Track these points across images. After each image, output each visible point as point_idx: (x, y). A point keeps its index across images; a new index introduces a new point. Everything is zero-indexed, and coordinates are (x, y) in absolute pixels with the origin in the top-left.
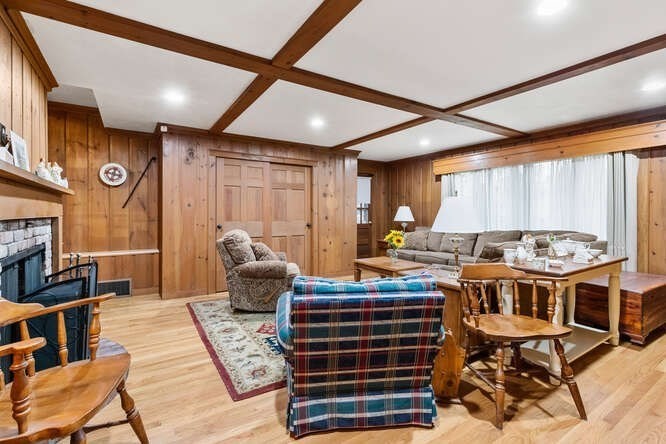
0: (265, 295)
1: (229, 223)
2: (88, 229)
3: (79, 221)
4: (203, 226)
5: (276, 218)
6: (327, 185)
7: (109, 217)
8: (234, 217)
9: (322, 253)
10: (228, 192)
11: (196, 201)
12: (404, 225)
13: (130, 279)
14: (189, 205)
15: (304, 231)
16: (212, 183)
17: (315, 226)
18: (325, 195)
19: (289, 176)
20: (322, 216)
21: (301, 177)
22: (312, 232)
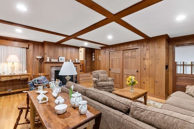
6: (145, 55)
8: (113, 67)
9: (143, 84)
10: (112, 60)
11: (106, 63)
16: (109, 58)
18: (144, 59)
19: (129, 54)
20: (143, 68)
21: (134, 53)
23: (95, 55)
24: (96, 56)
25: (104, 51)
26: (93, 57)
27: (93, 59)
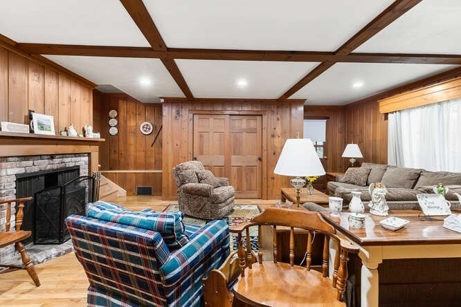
0: (198, 206)
1: (202, 156)
2: (136, 158)
3: (132, 153)
4: (185, 158)
5: (235, 154)
6: (275, 129)
7: (145, 151)
8: (204, 152)
9: (270, 181)
10: (201, 136)
11: (181, 142)
12: (352, 161)
13: (152, 187)
14: (177, 145)
15: (257, 163)
16: (191, 131)
17: (264, 159)
18: (273, 136)
19: (244, 123)
20: (271, 152)
21: (253, 124)
22: (262, 164)
23: (121, 118)
24: (126, 122)
25: (174, 111)
26: (113, 122)
27: (113, 131)
